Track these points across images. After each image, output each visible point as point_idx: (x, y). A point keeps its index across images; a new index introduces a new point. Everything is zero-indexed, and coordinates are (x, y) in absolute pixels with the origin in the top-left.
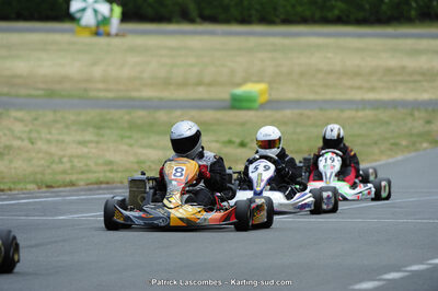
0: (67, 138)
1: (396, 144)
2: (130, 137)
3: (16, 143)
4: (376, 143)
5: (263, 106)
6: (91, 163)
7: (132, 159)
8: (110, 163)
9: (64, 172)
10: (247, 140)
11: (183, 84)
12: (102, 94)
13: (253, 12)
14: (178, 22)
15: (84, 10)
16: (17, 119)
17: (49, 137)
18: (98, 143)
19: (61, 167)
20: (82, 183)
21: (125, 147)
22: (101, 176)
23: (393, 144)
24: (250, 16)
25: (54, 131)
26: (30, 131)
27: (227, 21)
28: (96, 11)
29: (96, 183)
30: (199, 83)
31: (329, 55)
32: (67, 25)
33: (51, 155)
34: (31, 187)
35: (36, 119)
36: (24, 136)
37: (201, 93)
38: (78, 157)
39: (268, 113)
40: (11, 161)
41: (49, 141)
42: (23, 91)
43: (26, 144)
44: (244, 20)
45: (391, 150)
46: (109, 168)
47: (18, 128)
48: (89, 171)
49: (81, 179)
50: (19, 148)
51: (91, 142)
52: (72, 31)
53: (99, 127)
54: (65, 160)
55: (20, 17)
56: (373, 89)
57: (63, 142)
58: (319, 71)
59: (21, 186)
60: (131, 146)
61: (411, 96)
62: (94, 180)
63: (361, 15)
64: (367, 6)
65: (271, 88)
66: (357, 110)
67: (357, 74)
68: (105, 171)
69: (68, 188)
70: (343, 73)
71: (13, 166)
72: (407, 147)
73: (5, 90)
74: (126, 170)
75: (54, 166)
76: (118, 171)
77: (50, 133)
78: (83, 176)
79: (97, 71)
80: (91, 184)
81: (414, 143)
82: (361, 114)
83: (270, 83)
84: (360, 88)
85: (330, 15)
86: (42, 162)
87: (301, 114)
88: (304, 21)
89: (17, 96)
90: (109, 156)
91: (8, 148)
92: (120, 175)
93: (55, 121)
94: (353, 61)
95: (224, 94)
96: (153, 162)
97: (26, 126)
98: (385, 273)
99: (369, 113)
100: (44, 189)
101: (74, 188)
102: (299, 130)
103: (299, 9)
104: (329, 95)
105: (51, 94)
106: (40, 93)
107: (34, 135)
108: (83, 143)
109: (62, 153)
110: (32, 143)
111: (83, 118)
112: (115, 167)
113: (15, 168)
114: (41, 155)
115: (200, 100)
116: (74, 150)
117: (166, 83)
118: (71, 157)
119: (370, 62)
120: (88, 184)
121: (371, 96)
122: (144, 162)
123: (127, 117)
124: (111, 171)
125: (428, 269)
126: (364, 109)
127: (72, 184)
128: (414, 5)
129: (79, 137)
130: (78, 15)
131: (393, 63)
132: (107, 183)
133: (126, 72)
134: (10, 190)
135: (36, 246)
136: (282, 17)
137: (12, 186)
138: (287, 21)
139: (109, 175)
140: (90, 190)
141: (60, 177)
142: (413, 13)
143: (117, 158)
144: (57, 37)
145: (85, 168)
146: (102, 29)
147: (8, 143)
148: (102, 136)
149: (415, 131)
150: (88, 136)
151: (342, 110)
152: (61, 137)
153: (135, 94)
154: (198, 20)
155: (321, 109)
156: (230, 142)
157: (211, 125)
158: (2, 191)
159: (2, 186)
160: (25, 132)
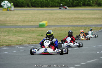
10: (43, 35)
13: (44, 5)
15: (4, 5)
18: (8, 36)
20: (5, 45)
28: (7, 5)
29: (8, 45)
39: (48, 28)
46: (11, 41)
60: (16, 36)
62: (8, 44)
64: (70, 3)
76: (13, 42)
80: (7, 45)
96: (21, 40)
98: (76, 65)
99: (71, 28)
101: (3, 46)
103: (55, 4)
104: (62, 24)
108: (5, 36)
111: (5, 30)
115: (32, 25)
122: (19, 40)
125: (86, 64)
128: (81, 2)
132: (11, 45)
136: (51, 6)
139: (11, 43)
142: (81, 4)
145: (5, 42)
146: (9, 9)
156: (39, 35)
157: (35, 31)
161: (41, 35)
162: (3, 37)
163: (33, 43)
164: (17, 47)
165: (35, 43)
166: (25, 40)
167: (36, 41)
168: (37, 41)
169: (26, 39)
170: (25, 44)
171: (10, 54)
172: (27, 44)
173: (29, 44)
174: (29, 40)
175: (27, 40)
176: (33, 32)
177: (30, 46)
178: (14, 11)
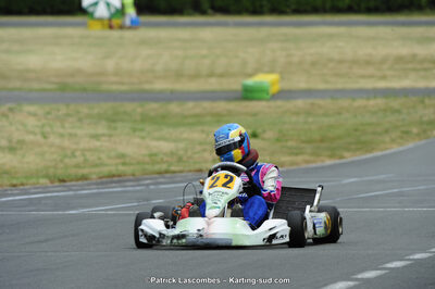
0: (79, 132)
1: (407, 133)
2: (142, 130)
3: (29, 138)
4: (387, 131)
5: (275, 97)
6: (103, 156)
7: (145, 152)
8: (123, 156)
9: (77, 166)
10: (259, 131)
11: (196, 76)
12: (114, 87)
14: (189, 14)
15: (96, 4)
16: (30, 114)
17: (61, 131)
18: (110, 136)
19: (74, 161)
20: (94, 176)
21: (137, 140)
22: (113, 169)
23: (404, 132)
24: (261, 6)
25: (67, 125)
26: (43, 126)
27: (239, 12)
28: (108, 5)
29: (109, 177)
30: (211, 75)
31: (340, 44)
32: (78, 19)
33: (63, 149)
34: (43, 181)
35: (48, 113)
36: (37, 130)
37: (213, 84)
38: (90, 150)
39: (279, 103)
40: (23, 156)
41: (62, 136)
42: (35, 86)
43: (39, 138)
44: (256, 11)
45: (402, 138)
46: (122, 161)
47: (31, 122)
48: (102, 165)
49: (94, 173)
50: (32, 143)
51: (103, 135)
52: (84, 25)
53: (112, 120)
54: (78, 153)
55: (33, 11)
56: (384, 78)
57: (76, 135)
58: (331, 60)
59: (34, 180)
60: (143, 138)
61: (421, 84)
62: (106, 173)
63: (372, 4)
65: (282, 78)
66: (368, 99)
67: (368, 63)
68: (117, 165)
69: (80, 183)
70: (355, 62)
71: (25, 160)
72: (418, 135)
74: (138, 163)
75: (67, 160)
76: (131, 164)
77: (63, 127)
78: (96, 170)
79: (110, 65)
81: (425, 131)
82: (372, 102)
83: (281, 73)
84: (371, 76)
85: (341, 4)
86: (55, 156)
87: (313, 104)
88: (315, 10)
90: (122, 149)
91: (21, 142)
92: (132, 168)
93: (68, 115)
94: (365, 51)
95: (235, 85)
96: (165, 154)
97: (39, 120)
99: (380, 102)
100: (57, 184)
101: (86, 182)
102: (310, 119)
104: (340, 84)
105: (63, 88)
106: (52, 87)
107: (47, 129)
108: (96, 137)
109: (74, 147)
110: (45, 138)
111: (96, 111)
112: (128, 160)
113: (28, 163)
114: (53, 149)
115: (213, 92)
116: (85, 143)
117: (179, 75)
118: (84, 150)
119: (381, 51)
120: (101, 178)
121: (382, 84)
122: (156, 155)
123: (139, 110)
124: (124, 164)
126: (375, 97)
127: (84, 178)
129: (92, 131)
130: (91, 10)
131: (404, 51)
132: (119, 176)
133: (138, 65)
134: (22, 184)
136: (293, 7)
137: (24, 181)
138: (297, 11)
139: (121, 168)
140: (102, 183)
141: (73, 171)
142: (423, 1)
143: (130, 150)
144: (70, 31)
147: (20, 138)
148: (115, 129)
149: (425, 119)
150: (101, 129)
151: (354, 99)
152: (73, 131)
153: (147, 87)
154: (210, 11)
155: (332, 98)
157: (223, 116)
158: (14, 186)
159: (15, 182)
160: (37, 126)
162: (87, 140)
164: (148, 185)
166: (181, 153)
169: (186, 150)
170: (181, 172)
171: (114, 215)
172: (190, 171)
173: (199, 170)
174: (196, 156)
175: (189, 153)
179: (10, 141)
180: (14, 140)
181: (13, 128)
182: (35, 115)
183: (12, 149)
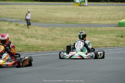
3: (58, 37)
10: (123, 36)
16: (57, 30)
17: (67, 35)
26: (61, 33)
32: (72, 3)
33: (67, 40)
34: (62, 49)
35: (63, 30)
36: (60, 34)
40: (56, 42)
41: (67, 36)
42: (59, 22)
43: (60, 37)
47: (58, 32)
50: (58, 38)
55: (58, 1)
59: (59, 49)
60: (90, 37)
71: (57, 43)
73: (54, 21)
75: (68, 43)
77: (67, 34)
86: (65, 42)
89: (58, 23)
91: (55, 38)
97: (60, 32)
105: (67, 23)
106: (64, 22)
107: (63, 34)
110: (62, 37)
114: (64, 40)
122: (94, 42)
123: (89, 29)
134: (56, 50)
135: (64, 65)
144: (69, 6)
146: (81, 4)
147: (55, 37)
152: (70, 35)
156: (118, 36)
157: (113, 31)
158: (54, 50)
159: (54, 49)
160: (60, 33)
161: (120, 36)
162: (74, 37)
163: (110, 45)
165: (113, 45)
166: (101, 41)
167: (114, 44)
168: (116, 43)
170: (101, 47)
172: (104, 47)
173: (106, 47)
174: (105, 42)
175: (103, 42)
176: (111, 32)
177: (106, 49)
178: (88, 6)
179: (52, 37)
180: (53, 37)
181: (53, 34)
182: (59, 30)
183: (53, 40)
